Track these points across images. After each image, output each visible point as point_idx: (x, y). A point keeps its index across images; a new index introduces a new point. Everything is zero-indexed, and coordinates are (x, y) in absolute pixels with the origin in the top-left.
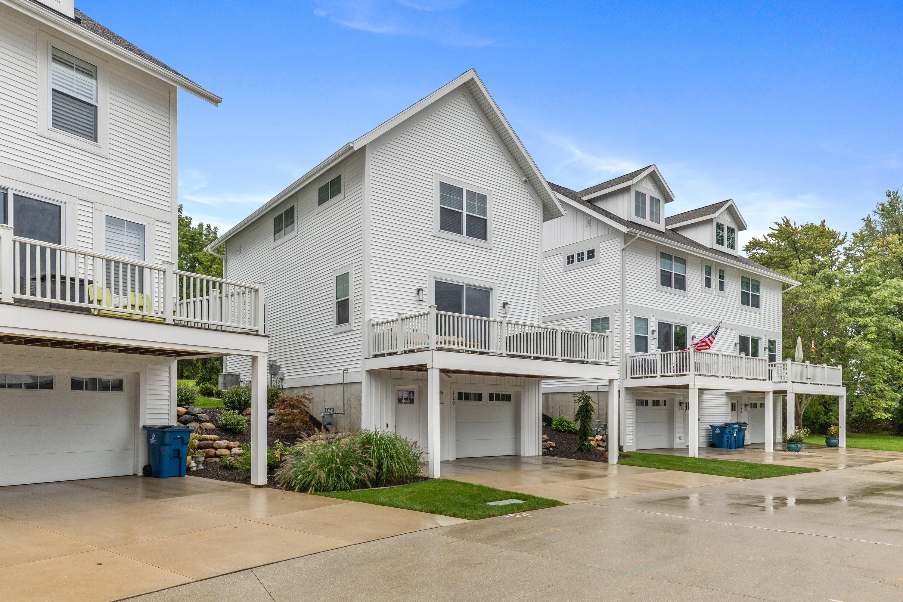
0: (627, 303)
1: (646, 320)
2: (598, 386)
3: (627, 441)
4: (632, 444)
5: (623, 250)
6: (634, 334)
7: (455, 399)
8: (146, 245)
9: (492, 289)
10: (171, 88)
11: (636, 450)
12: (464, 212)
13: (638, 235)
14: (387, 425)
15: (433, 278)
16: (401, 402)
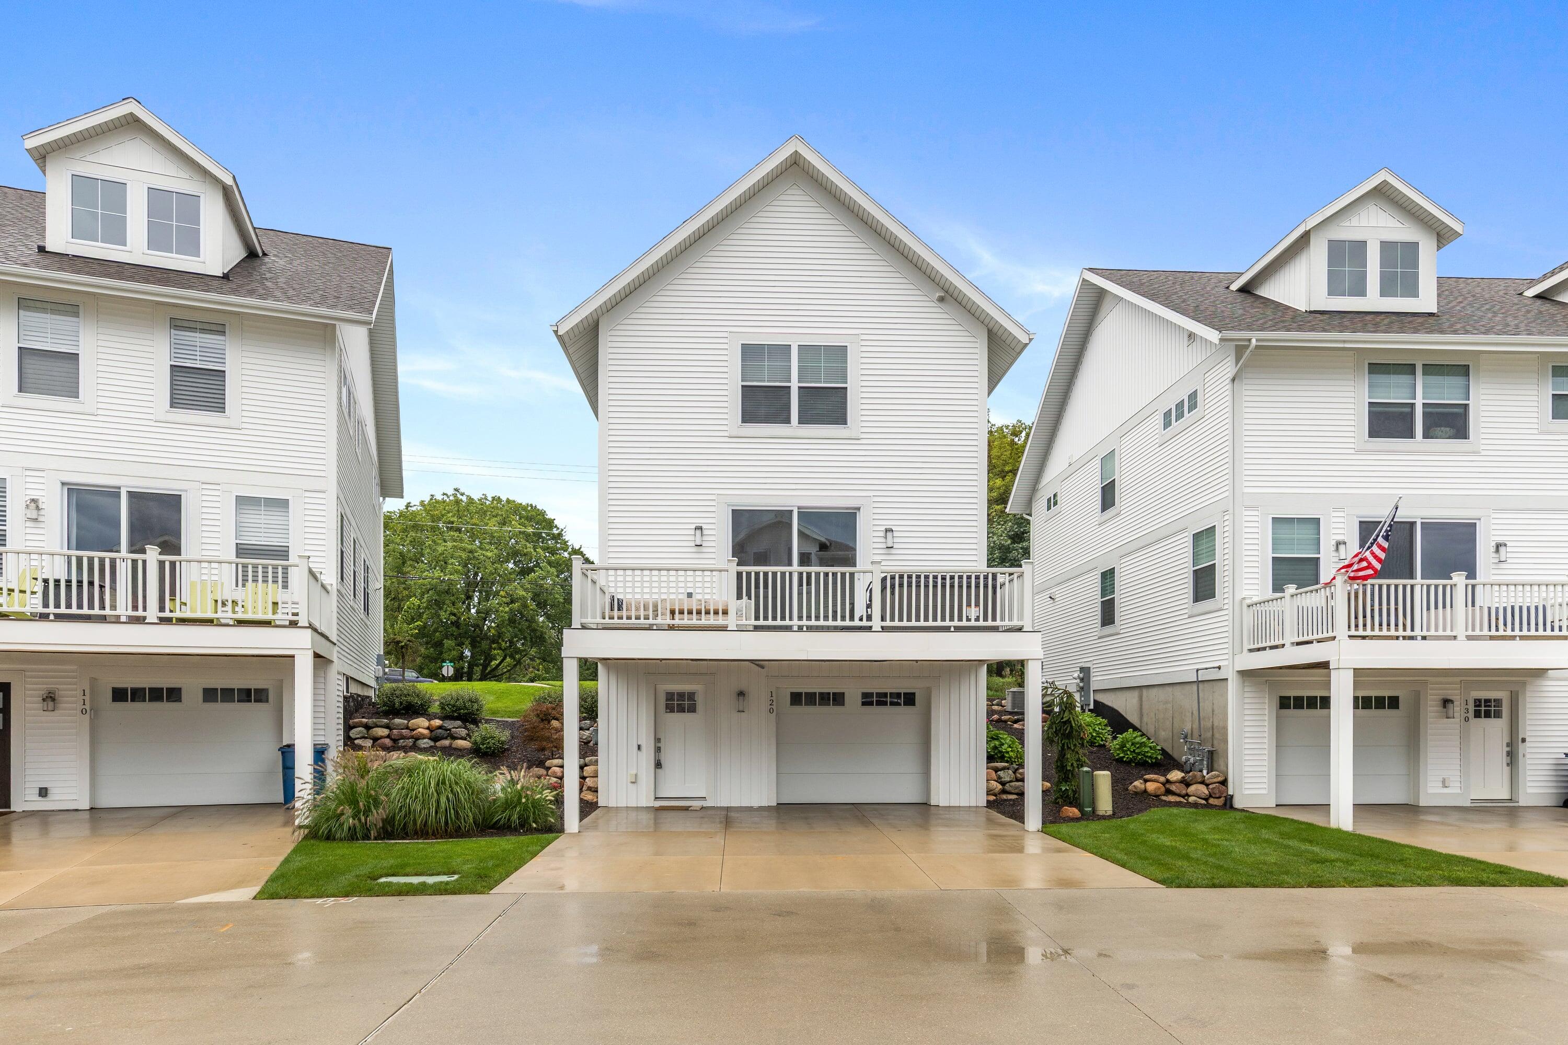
0: (1246, 490)
1: (1316, 522)
2: (1197, 670)
3: (1247, 786)
4: (1264, 792)
5: (1233, 380)
6: (1270, 555)
7: (774, 703)
8: (291, 523)
9: (859, 509)
10: (326, 325)
11: (1276, 805)
12: (795, 385)
13: (1254, 341)
14: (639, 747)
15: (728, 505)
16: (672, 711)
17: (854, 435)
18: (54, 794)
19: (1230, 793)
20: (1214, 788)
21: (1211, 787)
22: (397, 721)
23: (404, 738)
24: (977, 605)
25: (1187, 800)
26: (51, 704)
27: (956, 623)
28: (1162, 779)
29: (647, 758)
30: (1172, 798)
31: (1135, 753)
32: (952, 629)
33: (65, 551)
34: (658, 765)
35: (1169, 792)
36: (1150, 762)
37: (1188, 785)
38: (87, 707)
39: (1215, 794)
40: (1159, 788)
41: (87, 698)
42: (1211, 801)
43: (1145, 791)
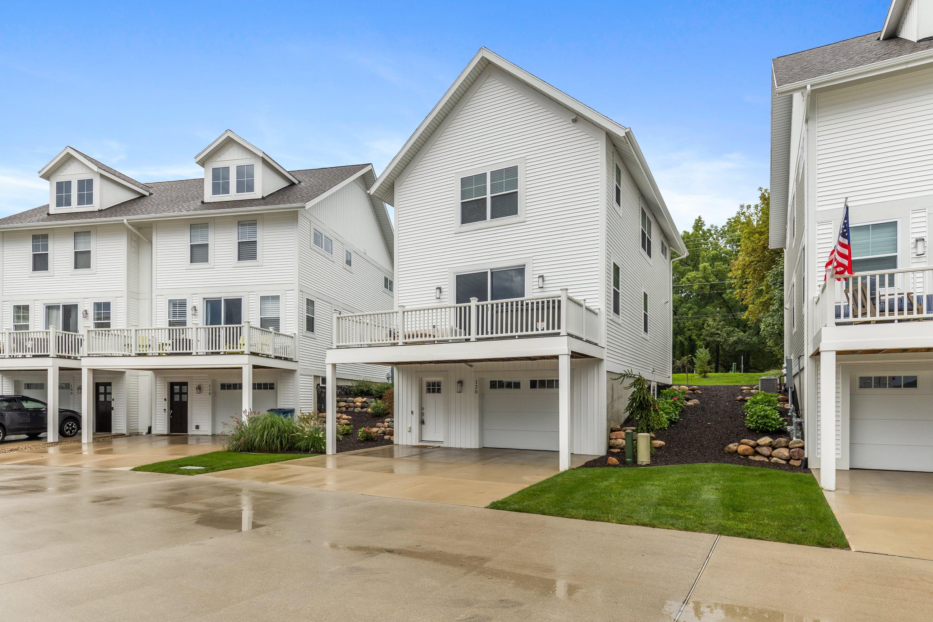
0: (819, 209)
1: (893, 225)
3: (821, 452)
5: (807, 121)
7: (478, 387)
8: (280, 306)
9: (524, 265)
10: (294, 211)
11: (850, 469)
12: (489, 196)
13: (809, 87)
14: (412, 412)
15: (454, 273)
16: (430, 392)
17: (521, 220)
18: (201, 428)
19: (806, 456)
20: (793, 452)
21: (792, 450)
22: (350, 399)
23: (351, 407)
24: (543, 321)
25: (770, 460)
26: (198, 390)
27: (519, 333)
28: (752, 442)
29: (415, 419)
30: (757, 458)
31: (758, 423)
32: (517, 337)
33: (205, 326)
34: (422, 422)
35: (757, 453)
36: (770, 430)
37: (774, 448)
38: (211, 392)
39: (794, 456)
40: (747, 450)
41: (211, 388)
42: (792, 462)
43: (736, 451)
